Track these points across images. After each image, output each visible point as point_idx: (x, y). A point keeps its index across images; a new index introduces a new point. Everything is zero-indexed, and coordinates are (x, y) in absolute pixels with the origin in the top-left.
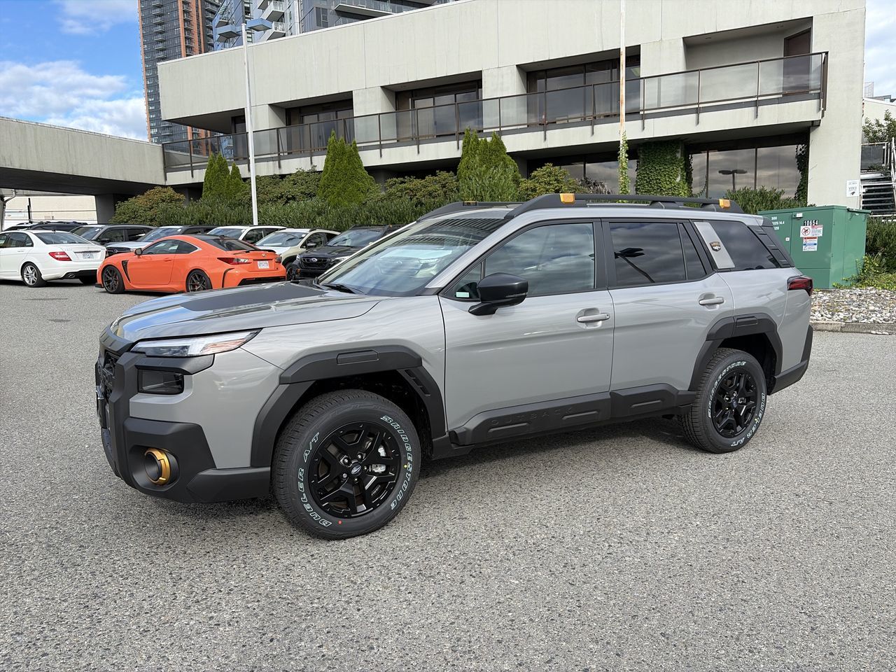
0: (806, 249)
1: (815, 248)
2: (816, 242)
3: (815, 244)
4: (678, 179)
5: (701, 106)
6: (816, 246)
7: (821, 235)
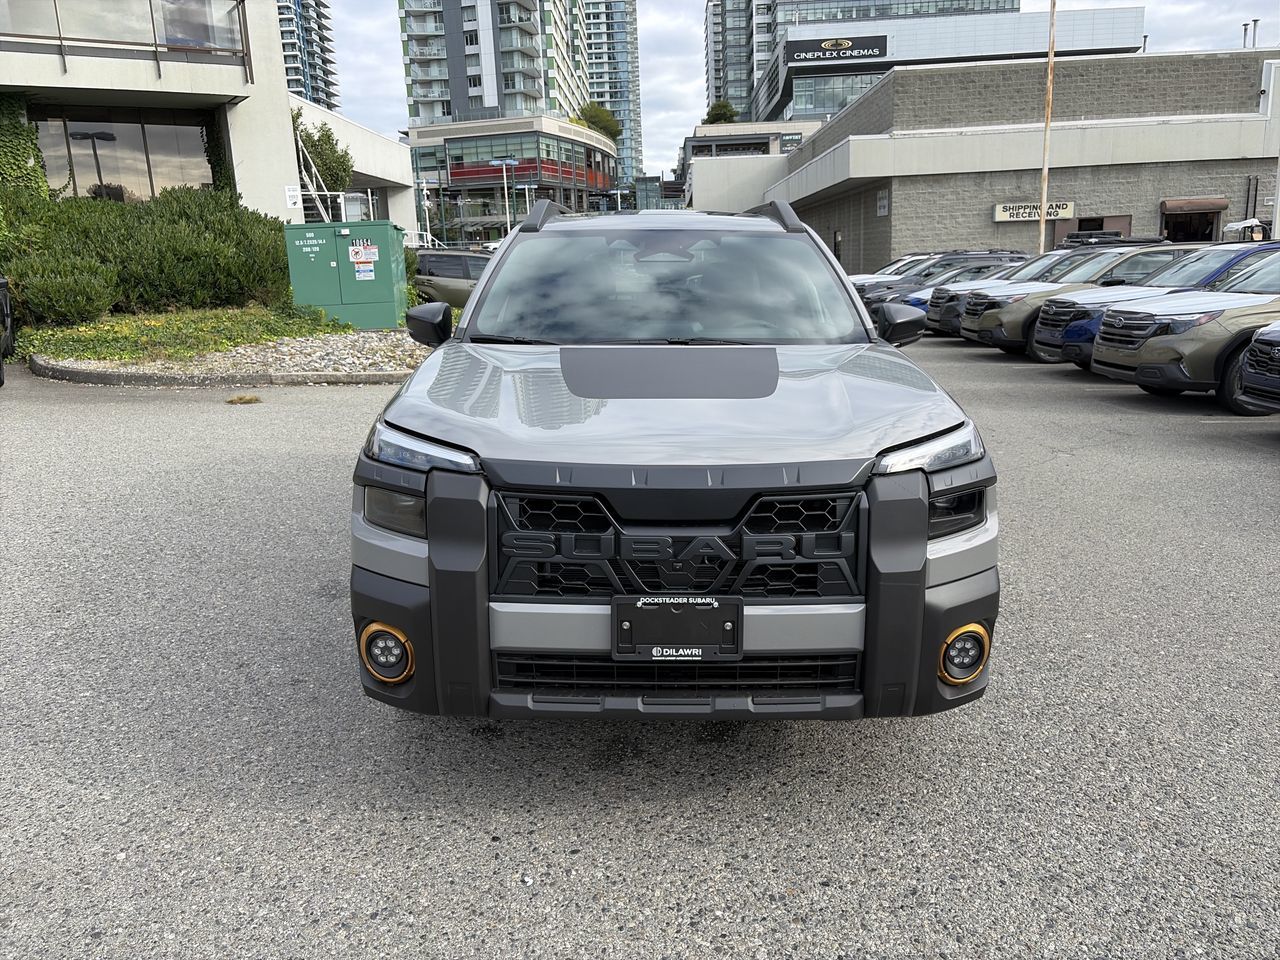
0: (360, 277)
1: (372, 276)
2: (372, 268)
3: (371, 271)
4: (31, 162)
5: (65, 43)
6: (373, 274)
7: (377, 259)
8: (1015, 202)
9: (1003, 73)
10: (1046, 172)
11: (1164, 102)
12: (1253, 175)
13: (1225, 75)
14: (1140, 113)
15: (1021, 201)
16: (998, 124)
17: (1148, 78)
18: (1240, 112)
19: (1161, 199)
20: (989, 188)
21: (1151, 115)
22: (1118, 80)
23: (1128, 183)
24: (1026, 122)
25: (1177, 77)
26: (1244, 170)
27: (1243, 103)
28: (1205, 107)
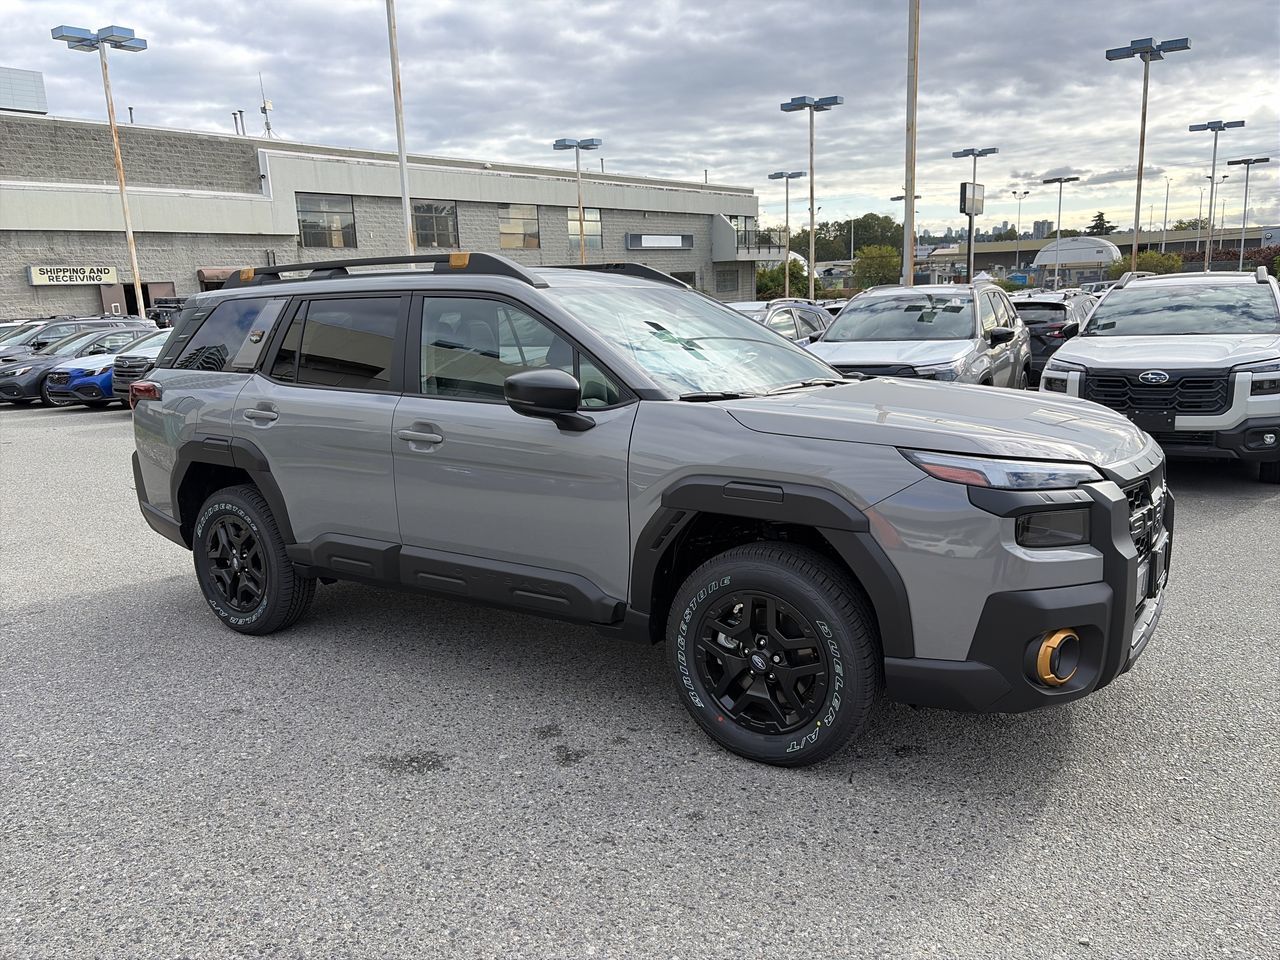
8: (51, 264)
9: (8, 125)
10: (130, 235)
11: (180, 176)
12: (269, 249)
13: (228, 157)
14: (159, 183)
15: (57, 264)
16: (13, 179)
17: (160, 150)
18: (247, 192)
19: (198, 268)
20: (17, 248)
21: (171, 187)
22: (132, 148)
23: (163, 250)
24: (45, 181)
25: (187, 153)
26: (262, 244)
27: (249, 184)
28: (217, 184)
